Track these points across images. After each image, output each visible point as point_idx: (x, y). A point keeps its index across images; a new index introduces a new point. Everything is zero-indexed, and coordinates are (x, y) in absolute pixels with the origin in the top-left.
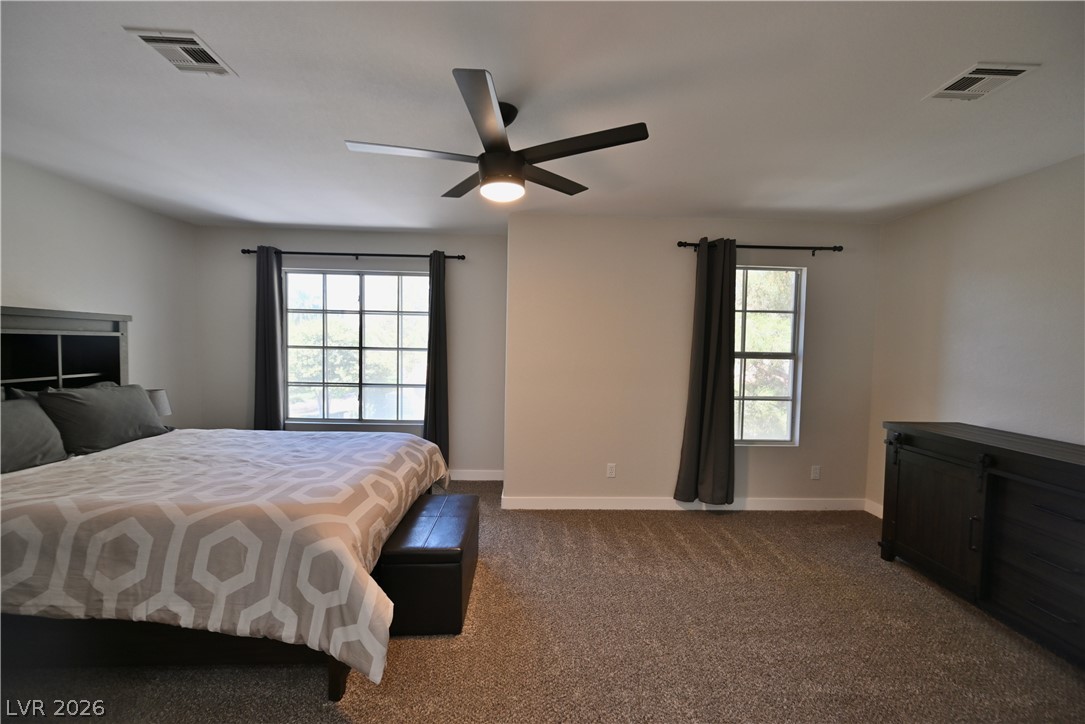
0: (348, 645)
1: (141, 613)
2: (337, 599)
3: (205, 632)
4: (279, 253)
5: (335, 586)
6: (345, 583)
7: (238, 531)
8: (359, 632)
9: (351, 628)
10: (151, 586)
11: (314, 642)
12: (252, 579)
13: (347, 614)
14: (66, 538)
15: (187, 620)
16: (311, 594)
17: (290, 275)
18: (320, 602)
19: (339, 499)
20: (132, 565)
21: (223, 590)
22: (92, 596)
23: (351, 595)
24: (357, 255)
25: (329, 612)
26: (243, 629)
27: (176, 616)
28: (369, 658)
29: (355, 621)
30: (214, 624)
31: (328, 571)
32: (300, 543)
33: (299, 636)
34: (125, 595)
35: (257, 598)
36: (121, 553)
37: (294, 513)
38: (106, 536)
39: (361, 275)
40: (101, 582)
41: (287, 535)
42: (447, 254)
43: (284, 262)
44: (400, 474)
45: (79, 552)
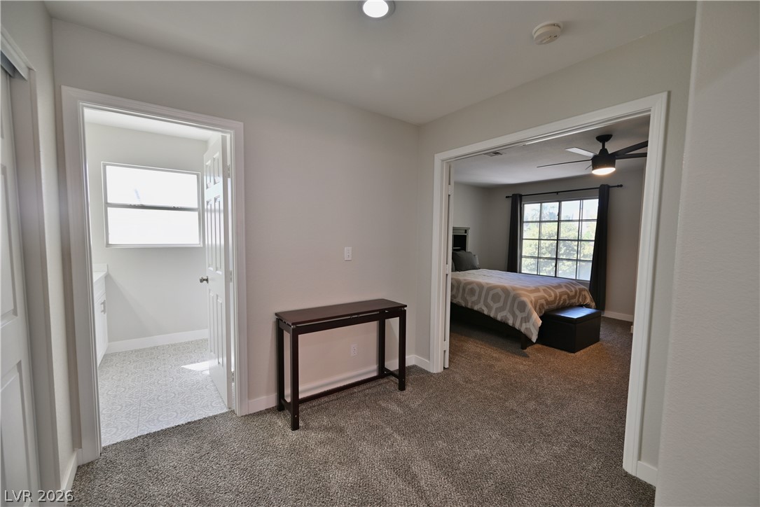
0: (526, 328)
1: (476, 308)
2: (524, 315)
3: (490, 317)
4: (521, 196)
5: (524, 311)
6: (527, 311)
7: (499, 291)
8: (529, 325)
9: (527, 324)
10: (478, 302)
11: (517, 326)
12: (502, 305)
13: (527, 319)
14: (461, 286)
15: (486, 313)
16: (517, 312)
17: (525, 205)
18: (520, 315)
19: (529, 289)
20: (474, 295)
21: (495, 306)
22: (466, 301)
23: (528, 314)
24: (557, 193)
25: (522, 318)
26: (499, 318)
27: (483, 311)
28: (532, 334)
29: (529, 322)
30: (492, 315)
31: (522, 306)
32: (515, 297)
33: (513, 324)
34: (473, 302)
35: (503, 310)
36: (472, 291)
37: (514, 289)
38: (469, 287)
39: (560, 202)
40: (468, 298)
41: (512, 294)
42: (611, 185)
43: (523, 200)
44: (558, 291)
45: (464, 290)
